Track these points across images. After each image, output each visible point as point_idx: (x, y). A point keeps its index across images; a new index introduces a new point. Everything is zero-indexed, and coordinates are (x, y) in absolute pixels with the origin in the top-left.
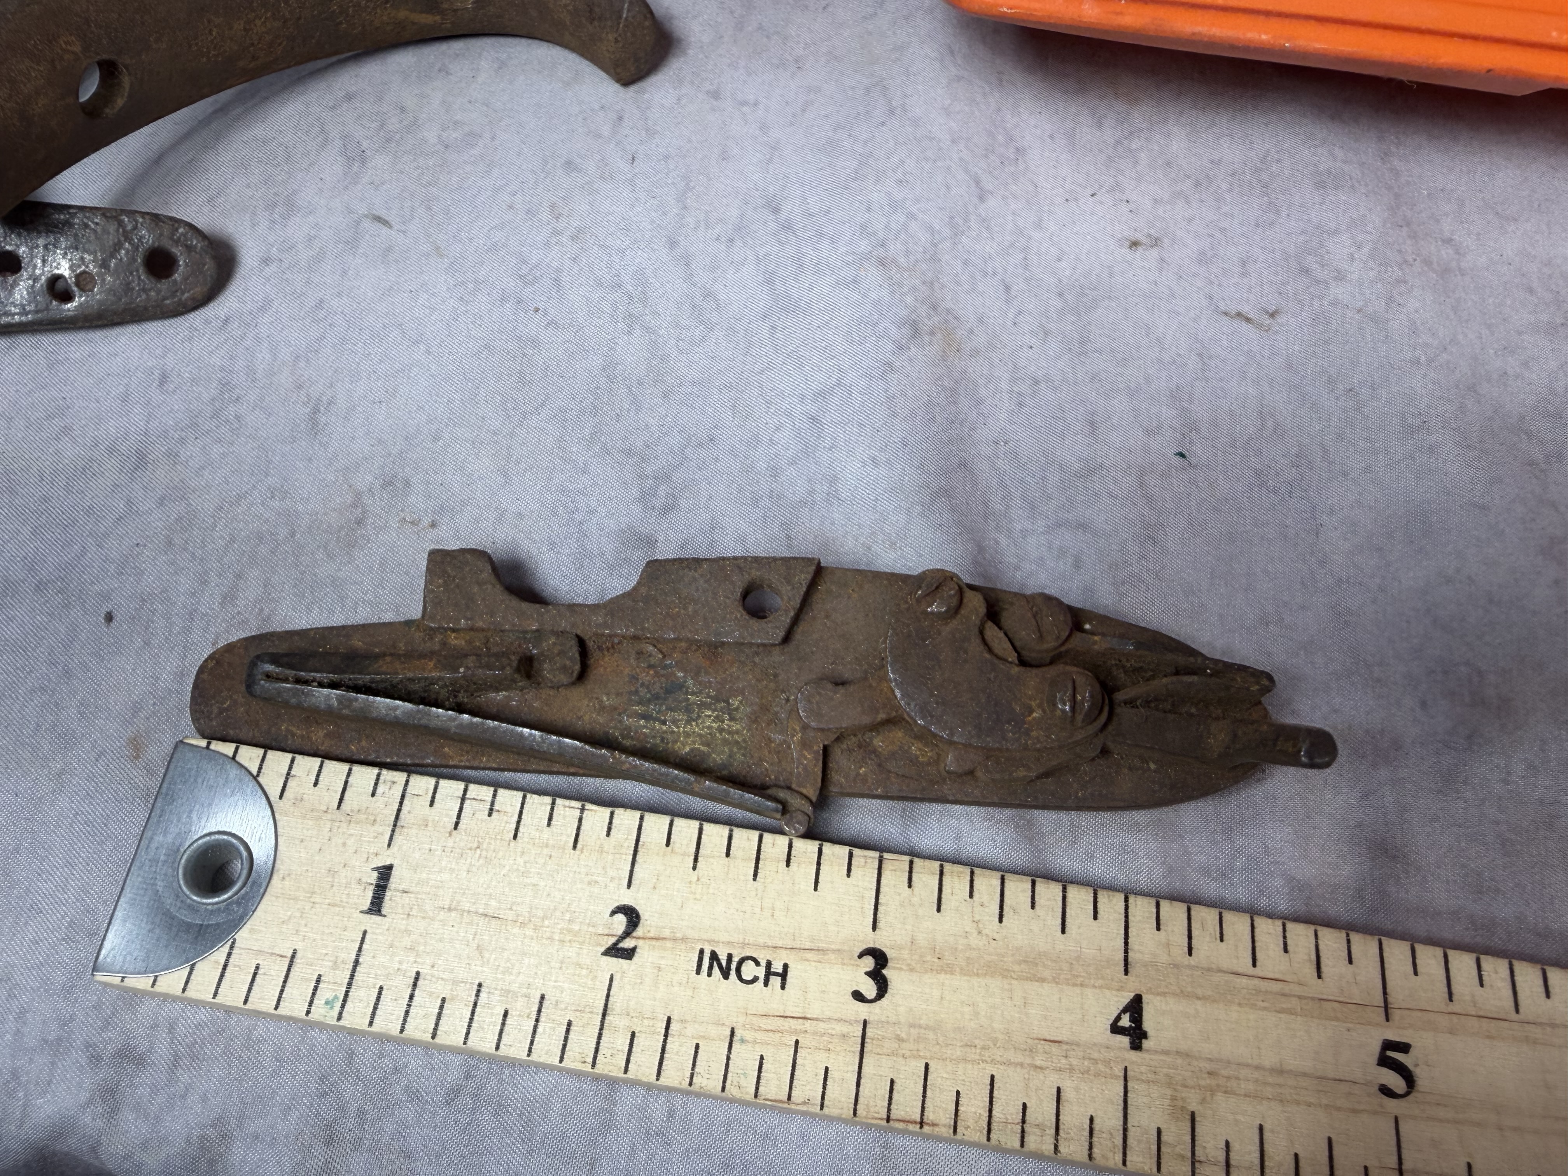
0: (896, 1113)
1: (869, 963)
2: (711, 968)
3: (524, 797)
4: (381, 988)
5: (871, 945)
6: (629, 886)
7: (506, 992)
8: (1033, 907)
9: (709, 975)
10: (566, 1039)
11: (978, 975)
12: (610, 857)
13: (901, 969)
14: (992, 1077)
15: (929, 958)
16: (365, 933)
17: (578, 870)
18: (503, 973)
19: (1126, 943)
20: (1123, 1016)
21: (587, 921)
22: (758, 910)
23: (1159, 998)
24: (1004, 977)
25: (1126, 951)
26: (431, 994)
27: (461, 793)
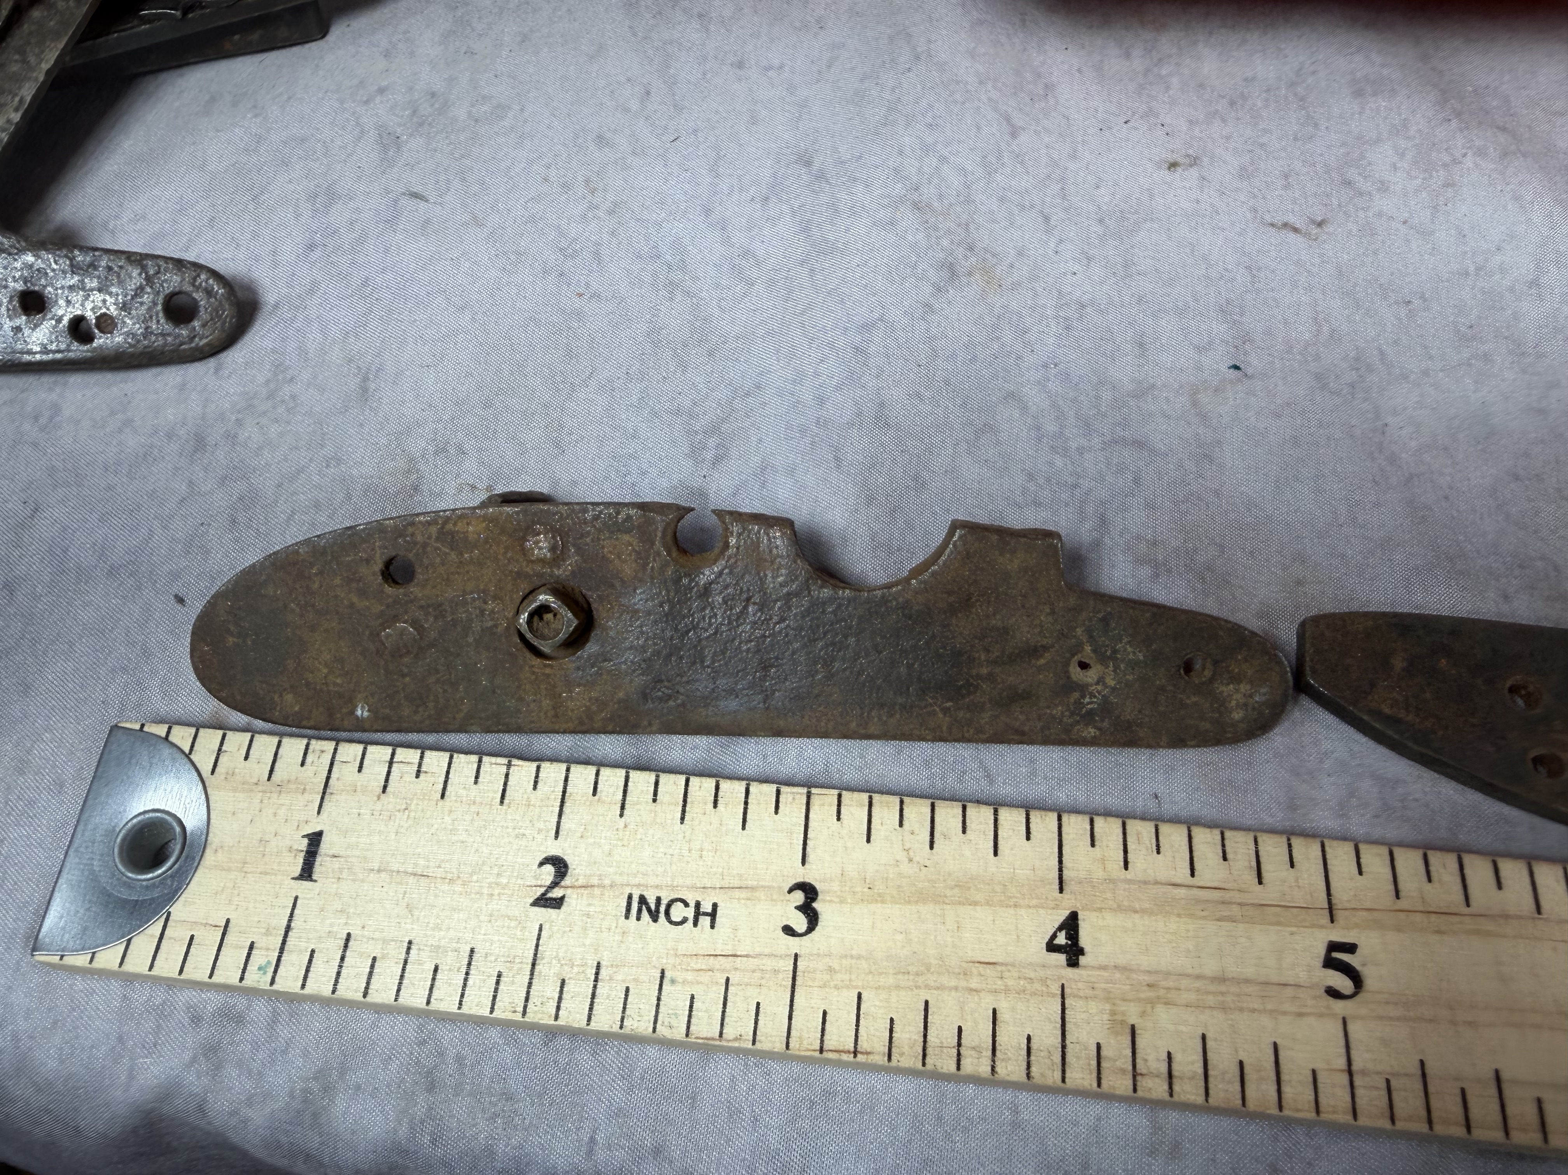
0: (829, 1044)
1: (799, 897)
2: (640, 911)
3: (451, 757)
4: (313, 951)
5: (801, 880)
6: (556, 837)
7: (436, 947)
8: (964, 832)
9: (638, 919)
10: (496, 990)
11: (909, 902)
12: (537, 810)
13: (830, 901)
14: (927, 1003)
15: (858, 889)
16: (296, 898)
17: (505, 825)
18: (433, 929)
19: (1060, 862)
20: (1058, 934)
21: (515, 874)
22: (685, 853)
23: (1094, 913)
24: (937, 902)
25: (1061, 870)
26: (361, 954)
27: (388, 757)
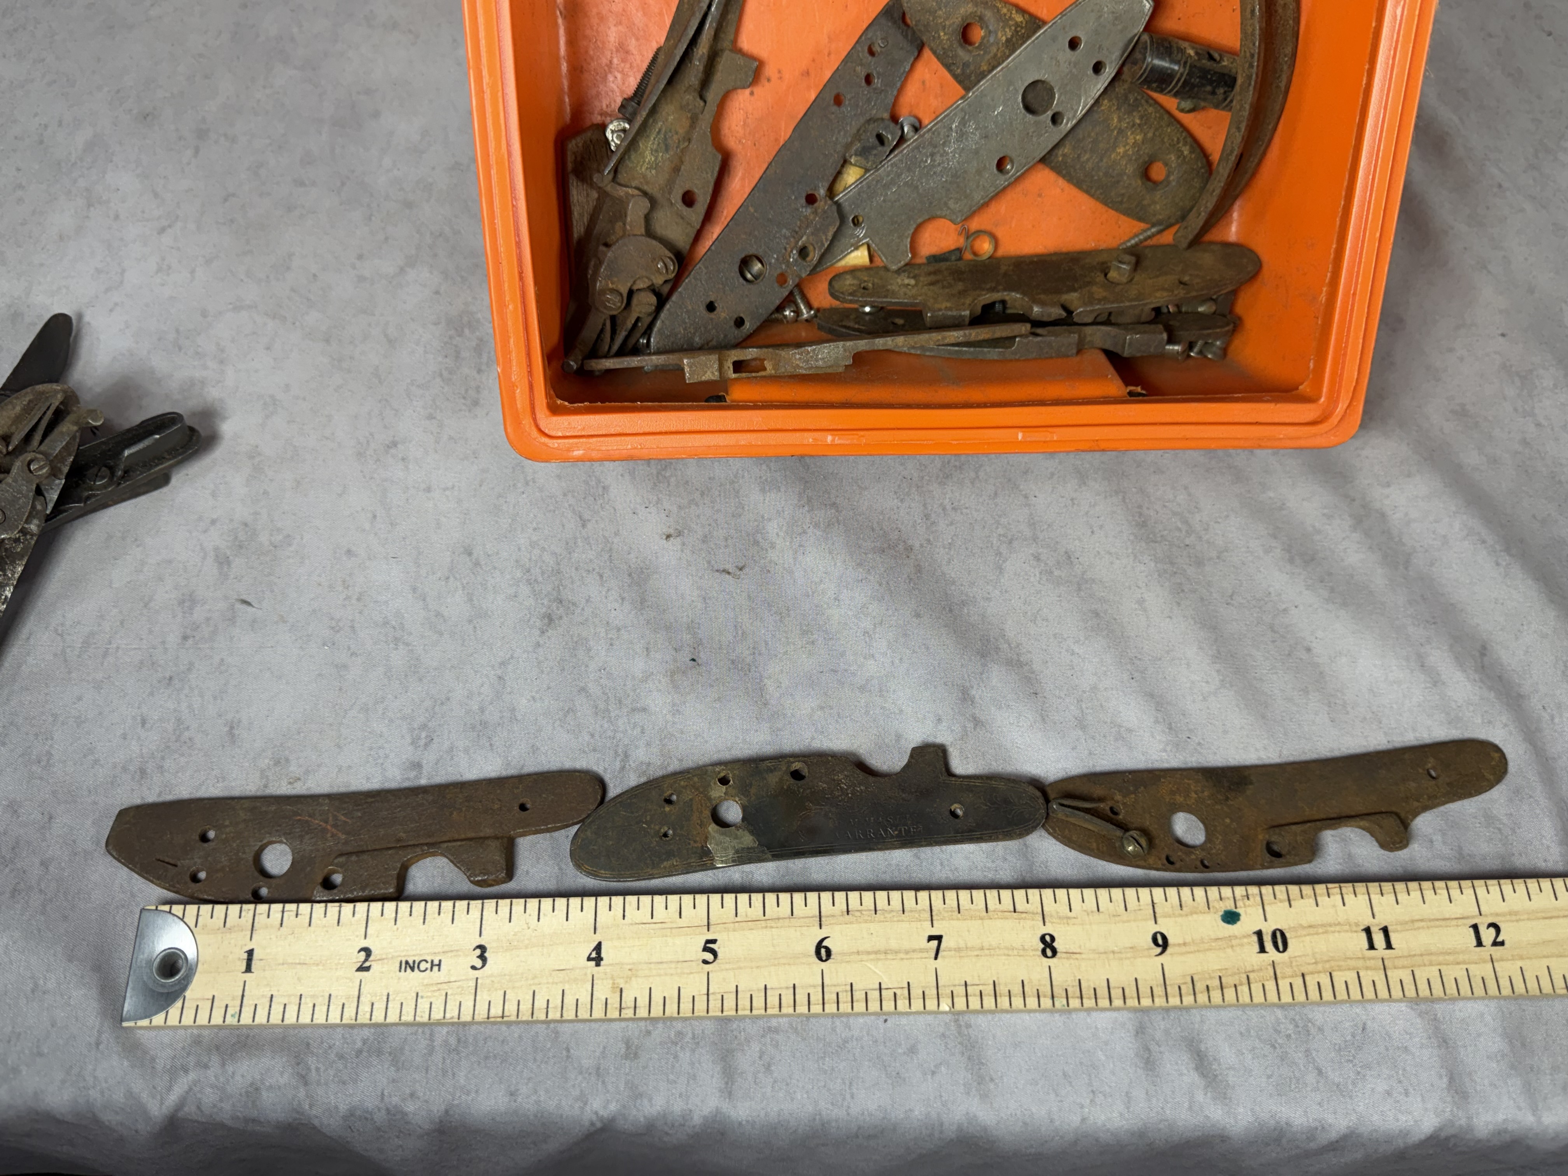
0: (491, 1015)
1: (478, 952)
2: (406, 968)
3: (312, 905)
4: (256, 1005)
5: (479, 944)
6: (365, 938)
7: (313, 996)
8: (553, 911)
9: (405, 971)
10: (342, 1011)
12: (356, 925)
13: (492, 952)
14: (534, 991)
15: (504, 945)
16: (245, 982)
17: (341, 935)
18: (311, 988)
19: (595, 920)
20: (592, 953)
21: (347, 958)
22: (426, 938)
23: (608, 942)
24: (540, 946)
25: (595, 923)
27: (281, 909)
